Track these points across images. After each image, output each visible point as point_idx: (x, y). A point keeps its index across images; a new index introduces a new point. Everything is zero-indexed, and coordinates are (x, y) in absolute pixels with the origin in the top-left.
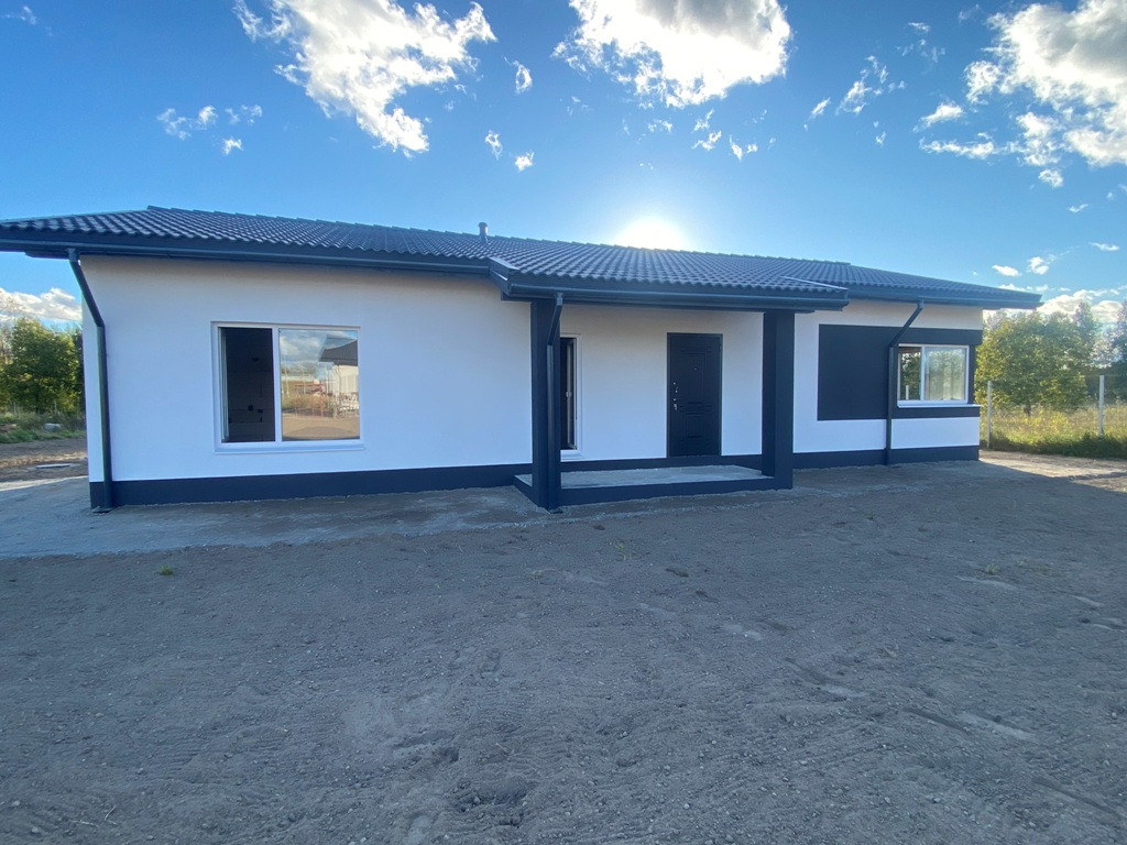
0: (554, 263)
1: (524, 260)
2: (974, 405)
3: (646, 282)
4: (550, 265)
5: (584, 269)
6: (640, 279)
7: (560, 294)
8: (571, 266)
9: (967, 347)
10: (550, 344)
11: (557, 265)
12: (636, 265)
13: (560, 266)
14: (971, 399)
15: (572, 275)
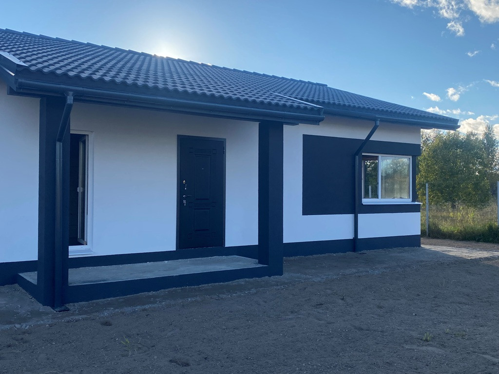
0: (66, 62)
1: (35, 57)
2: (416, 203)
3: (156, 88)
4: (62, 64)
5: (97, 71)
6: (150, 84)
7: (71, 93)
8: (84, 67)
9: (411, 157)
10: (60, 140)
11: (68, 64)
12: (148, 71)
13: (73, 65)
14: (415, 198)
15: (83, 75)
